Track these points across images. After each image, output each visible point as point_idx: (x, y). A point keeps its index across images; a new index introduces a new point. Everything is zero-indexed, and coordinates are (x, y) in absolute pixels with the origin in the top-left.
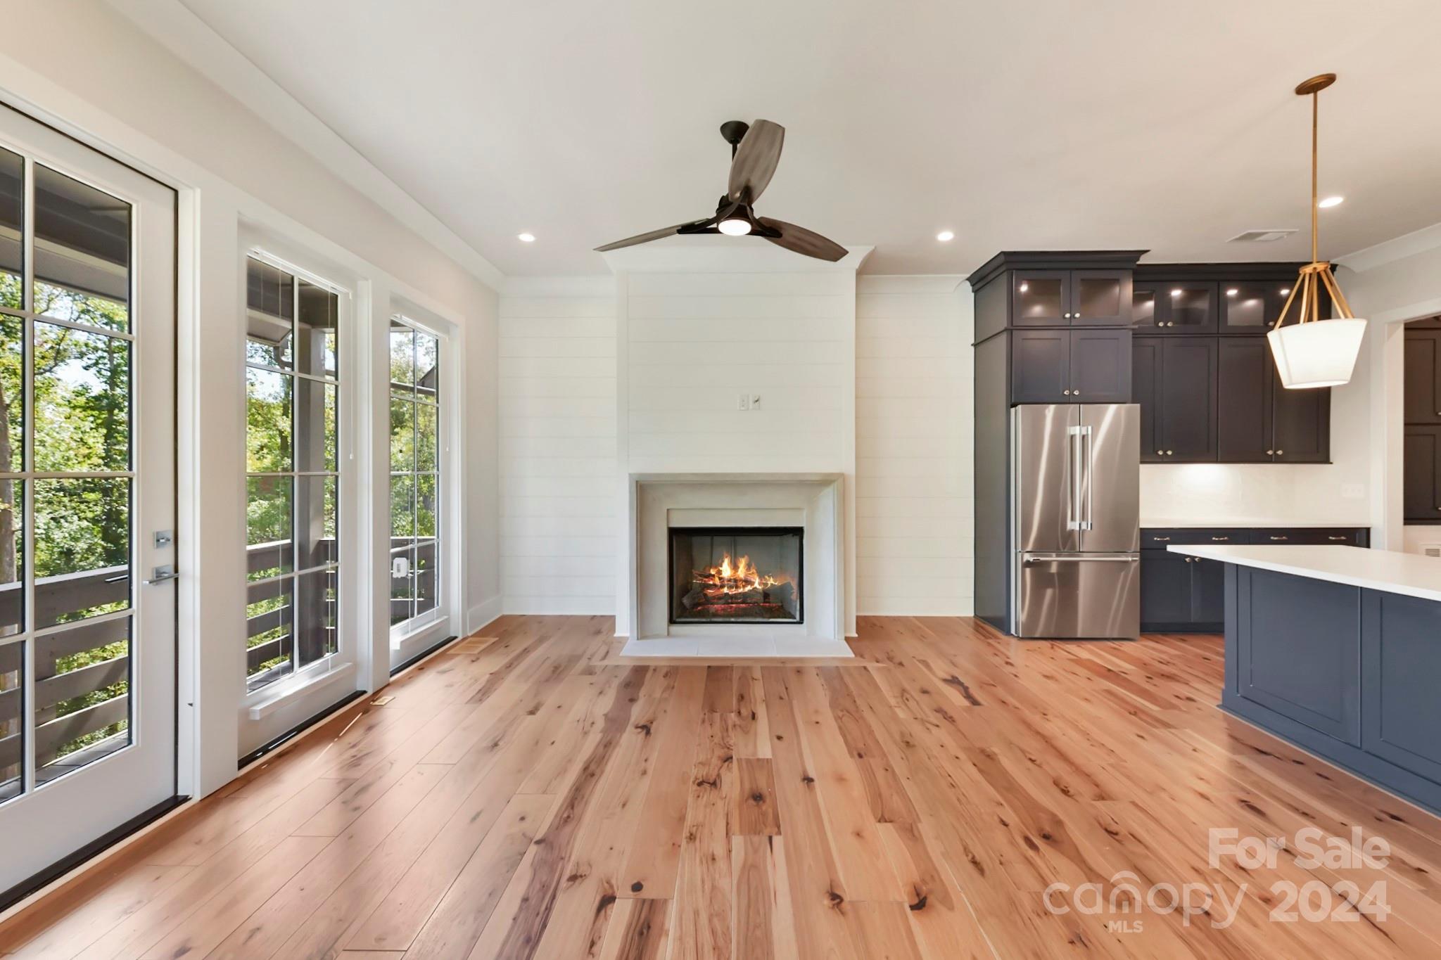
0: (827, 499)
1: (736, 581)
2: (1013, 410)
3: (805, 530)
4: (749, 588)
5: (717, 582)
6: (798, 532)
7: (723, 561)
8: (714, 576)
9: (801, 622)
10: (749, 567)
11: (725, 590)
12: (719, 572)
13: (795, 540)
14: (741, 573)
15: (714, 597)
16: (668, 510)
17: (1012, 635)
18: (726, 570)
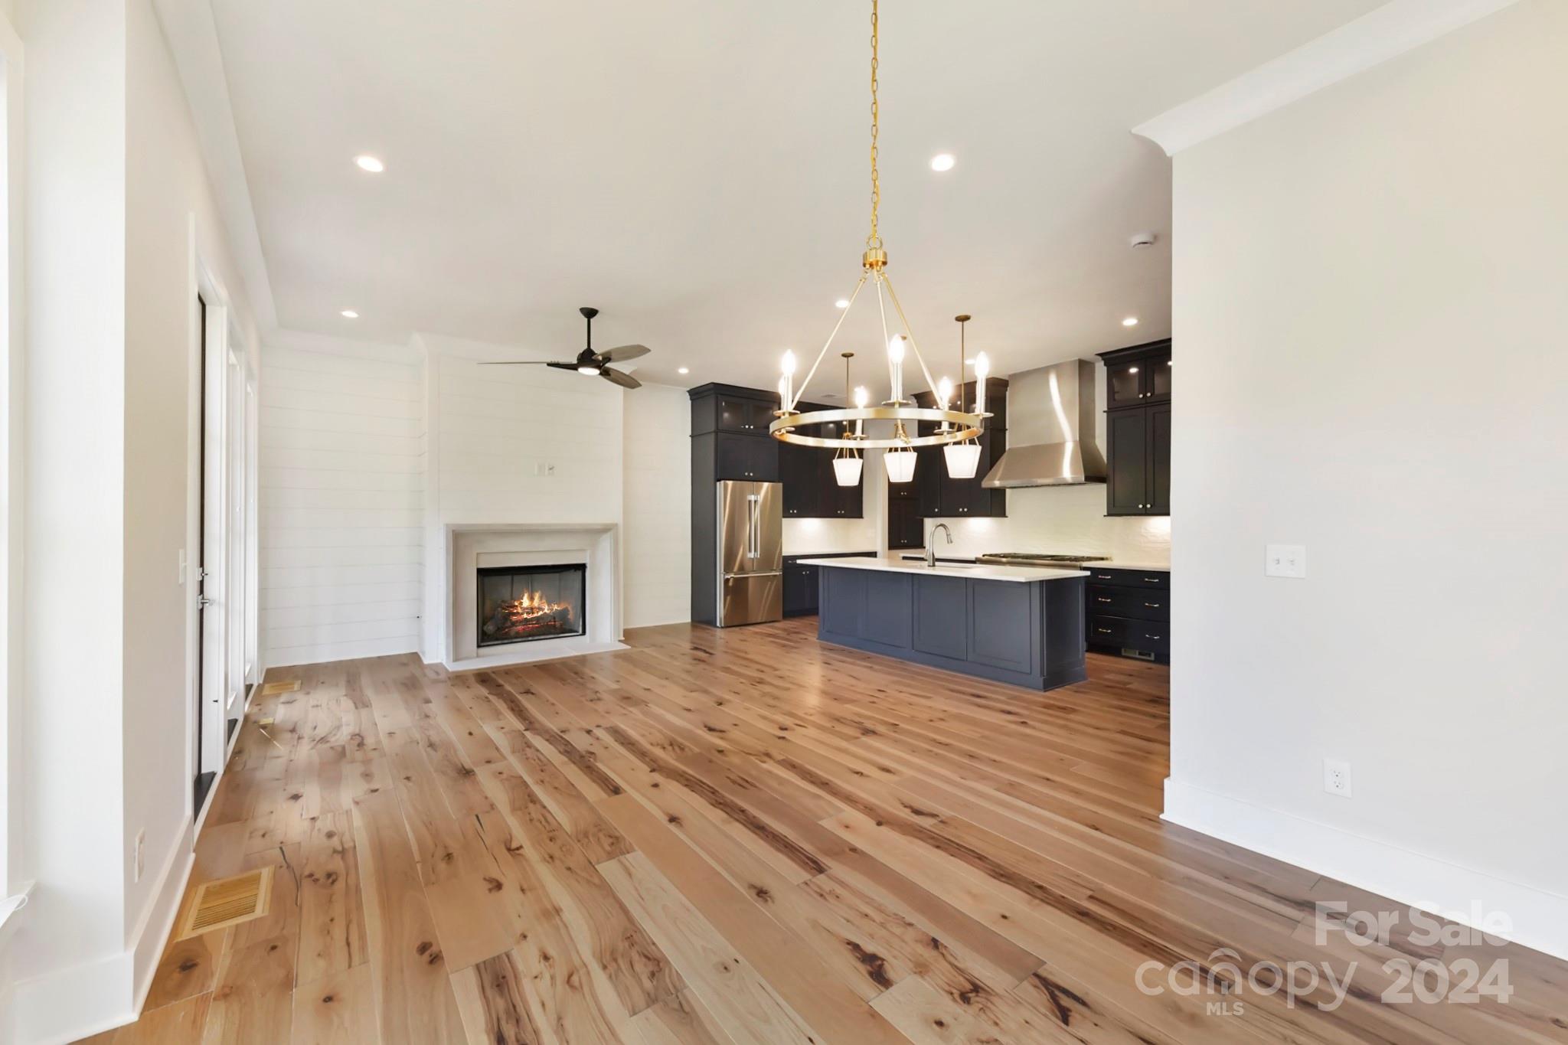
0: (605, 544)
1: (532, 609)
2: (718, 483)
3: (588, 565)
4: (541, 613)
5: (520, 611)
6: (582, 567)
7: (523, 596)
8: (517, 606)
9: (584, 633)
10: (541, 598)
11: (525, 616)
12: (521, 603)
13: (580, 573)
14: (536, 603)
15: (517, 621)
16: (478, 554)
17: (718, 627)
18: (526, 602)
